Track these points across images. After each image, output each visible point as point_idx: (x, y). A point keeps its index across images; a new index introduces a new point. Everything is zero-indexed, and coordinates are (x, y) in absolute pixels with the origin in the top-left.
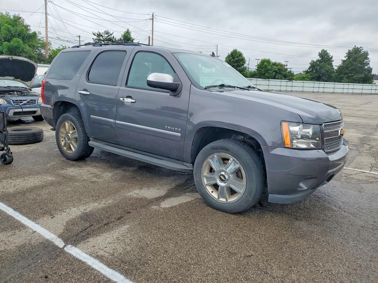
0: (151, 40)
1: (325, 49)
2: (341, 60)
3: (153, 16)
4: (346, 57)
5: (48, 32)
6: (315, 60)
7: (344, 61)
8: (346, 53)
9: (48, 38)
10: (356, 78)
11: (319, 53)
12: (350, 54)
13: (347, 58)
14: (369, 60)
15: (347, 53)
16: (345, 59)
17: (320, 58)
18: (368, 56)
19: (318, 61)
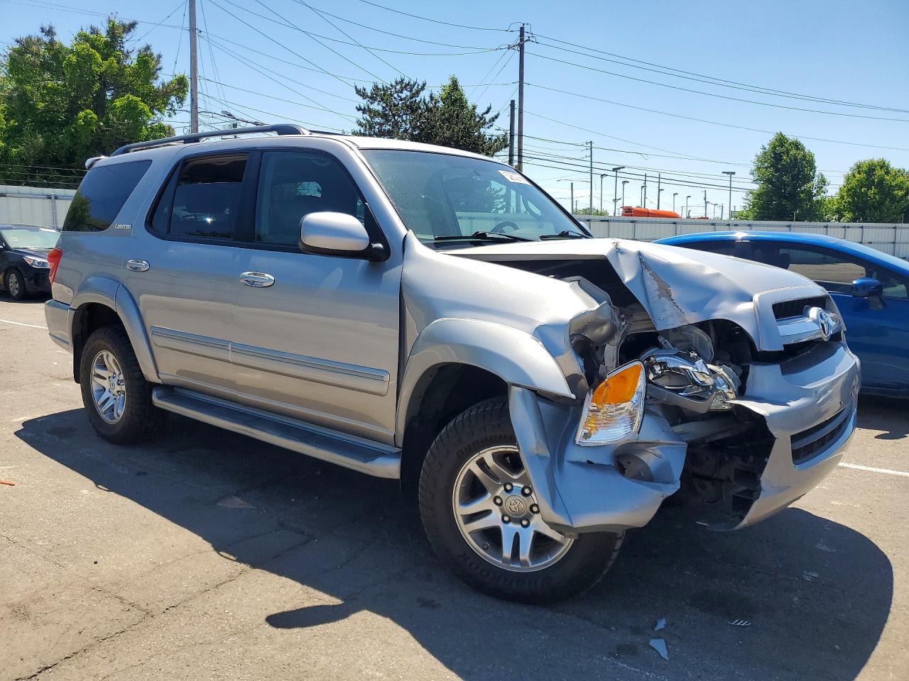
0: (516, 112)
3: (522, 35)
5: (199, 95)
9: (199, 116)
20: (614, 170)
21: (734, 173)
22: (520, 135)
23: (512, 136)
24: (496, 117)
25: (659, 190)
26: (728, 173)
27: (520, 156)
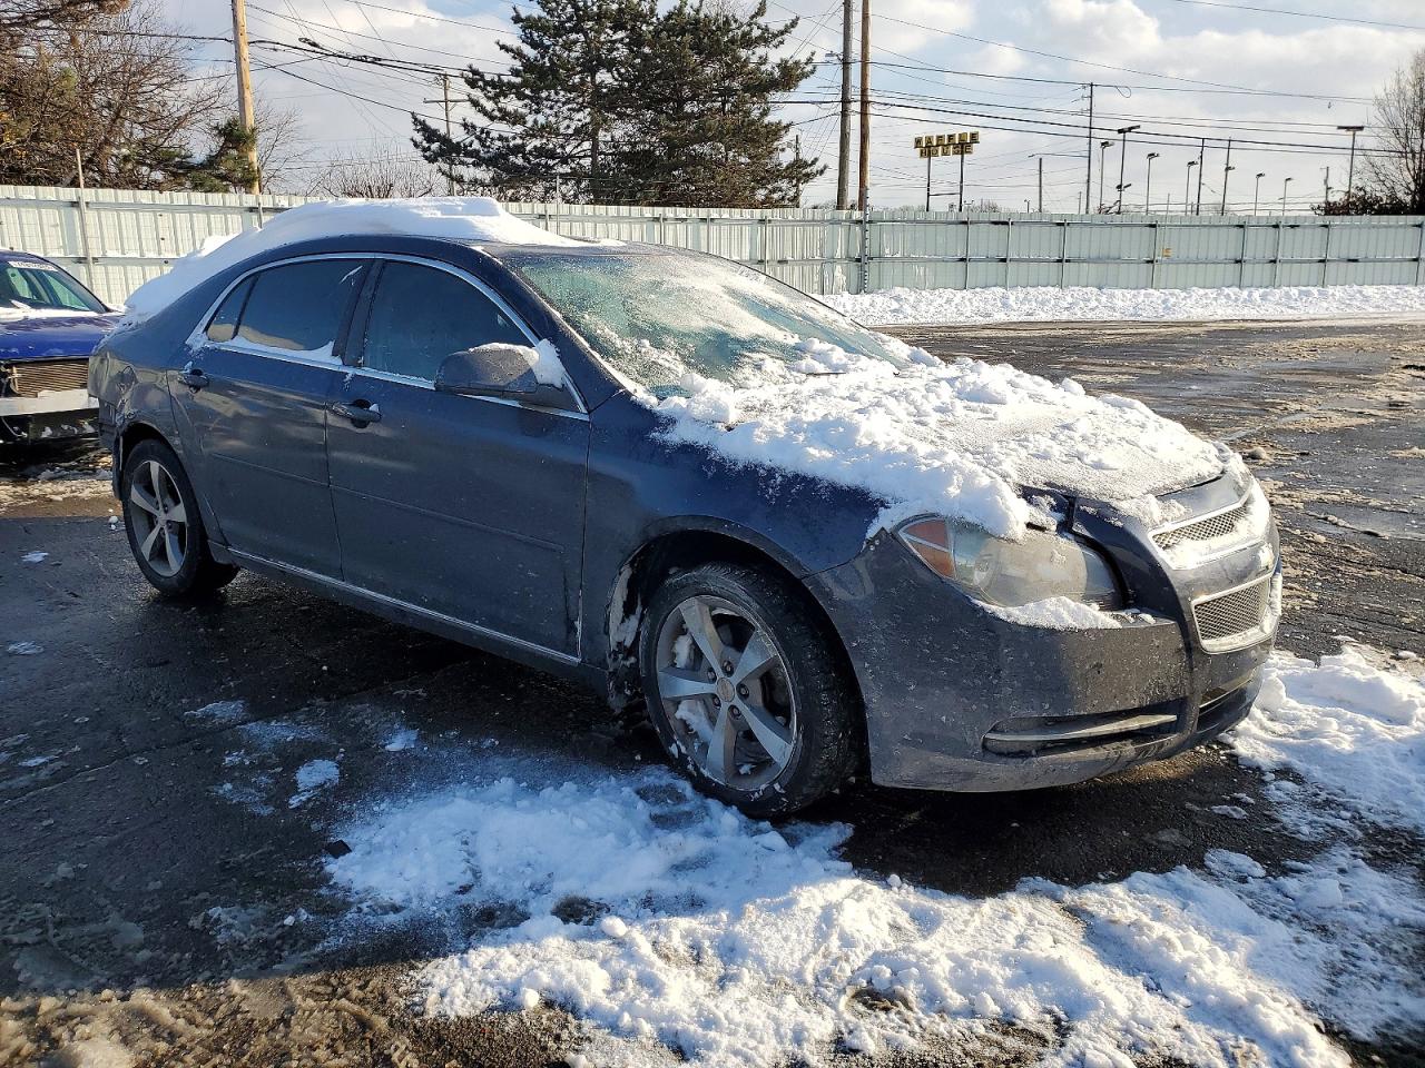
20: (1120, 131)
21: (1361, 128)
22: (865, 63)
23: (846, 64)
24: (794, 24)
25: (1228, 169)
26: (1348, 128)
27: (865, 103)
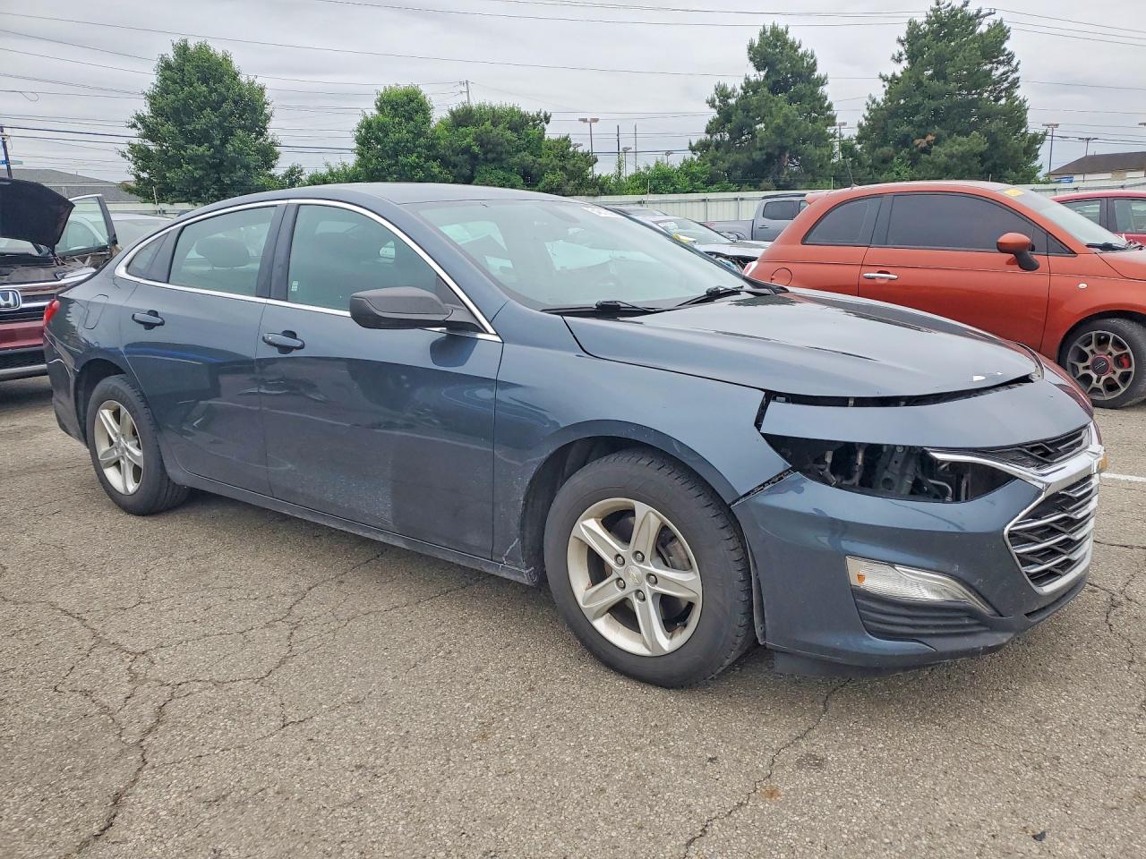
1: (782, 27)
2: (881, 76)
4: (899, 61)
6: (735, 83)
7: (893, 80)
8: (899, 41)
10: (943, 159)
11: (751, 48)
12: (915, 42)
13: (905, 64)
14: (1014, 63)
15: (903, 36)
16: (898, 69)
17: (763, 73)
18: (1008, 46)
19: (750, 86)
